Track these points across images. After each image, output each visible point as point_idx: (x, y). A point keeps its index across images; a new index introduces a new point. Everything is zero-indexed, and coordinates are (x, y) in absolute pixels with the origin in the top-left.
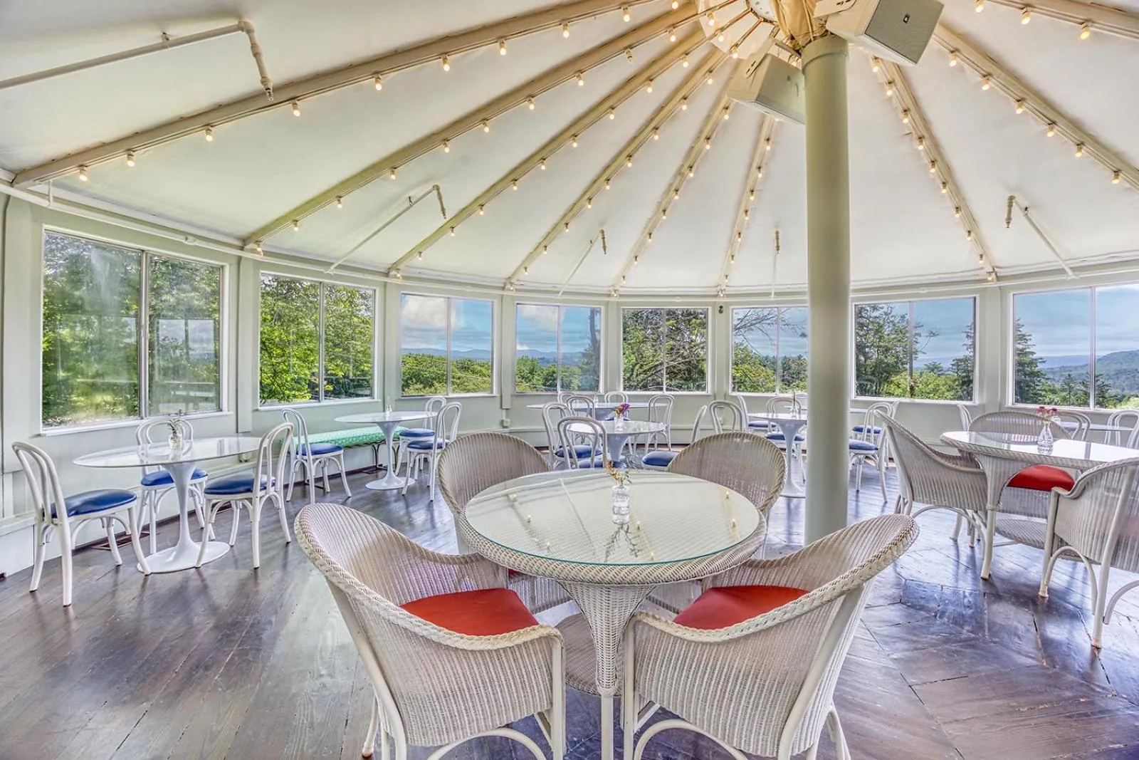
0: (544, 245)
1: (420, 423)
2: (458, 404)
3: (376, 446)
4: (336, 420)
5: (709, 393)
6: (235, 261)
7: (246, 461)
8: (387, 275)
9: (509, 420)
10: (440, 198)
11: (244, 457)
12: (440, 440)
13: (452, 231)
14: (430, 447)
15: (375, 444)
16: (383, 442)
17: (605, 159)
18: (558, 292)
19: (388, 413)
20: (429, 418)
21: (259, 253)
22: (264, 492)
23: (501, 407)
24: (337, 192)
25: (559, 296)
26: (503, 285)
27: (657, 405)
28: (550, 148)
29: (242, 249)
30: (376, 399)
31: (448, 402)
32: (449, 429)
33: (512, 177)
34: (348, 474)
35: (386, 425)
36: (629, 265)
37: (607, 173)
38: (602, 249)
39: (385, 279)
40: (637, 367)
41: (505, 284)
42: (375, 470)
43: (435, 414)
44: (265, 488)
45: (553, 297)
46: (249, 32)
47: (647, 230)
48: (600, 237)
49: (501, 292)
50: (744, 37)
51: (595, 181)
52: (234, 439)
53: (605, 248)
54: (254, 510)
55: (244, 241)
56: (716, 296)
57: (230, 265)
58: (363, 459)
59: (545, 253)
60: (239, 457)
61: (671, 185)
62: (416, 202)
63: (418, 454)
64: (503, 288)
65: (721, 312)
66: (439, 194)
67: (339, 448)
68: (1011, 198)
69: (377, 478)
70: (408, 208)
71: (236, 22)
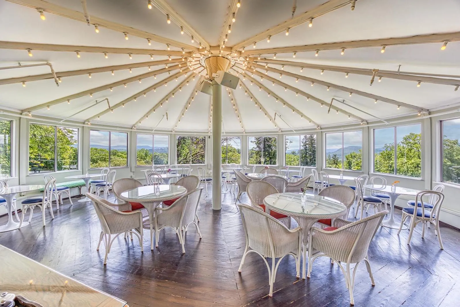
0: (147, 115)
1: (99, 178)
2: (115, 171)
3: (80, 187)
4: (65, 178)
5: (206, 164)
6: (18, 119)
7: (23, 196)
8: (84, 123)
9: (134, 176)
10: (108, 103)
11: (23, 194)
12: (108, 183)
13: (112, 111)
14: (105, 185)
15: (79, 187)
16: (84, 185)
17: (166, 94)
18: (153, 130)
19: (87, 175)
20: (102, 176)
21: (29, 116)
22: (46, 202)
23: (131, 171)
24: (68, 99)
25: (153, 132)
26: (131, 127)
27: (185, 169)
28: (147, 90)
29: (21, 114)
30: (79, 170)
31: (110, 170)
32: (112, 179)
33: (135, 97)
34: (71, 197)
35: (86, 179)
36: (177, 123)
37: (166, 98)
38: (166, 119)
39: (83, 125)
40: (189, 154)
41: (132, 127)
42: (80, 196)
43: (105, 175)
44: (46, 200)
45: (151, 132)
46: (51, 66)
47: (182, 113)
48: (166, 115)
49: (131, 130)
50: (202, 71)
51: (163, 99)
52: (18, 187)
53: (167, 118)
54: (43, 208)
55: (22, 112)
56: (208, 133)
57: (16, 120)
58: (76, 192)
59: (147, 118)
60: (20, 194)
61: (188, 101)
62: (99, 103)
63: (100, 189)
64: (132, 128)
65: (209, 138)
66: (108, 101)
67: (68, 188)
68: (276, 113)
69: (80, 199)
70: (95, 104)
71: (46, 63)
